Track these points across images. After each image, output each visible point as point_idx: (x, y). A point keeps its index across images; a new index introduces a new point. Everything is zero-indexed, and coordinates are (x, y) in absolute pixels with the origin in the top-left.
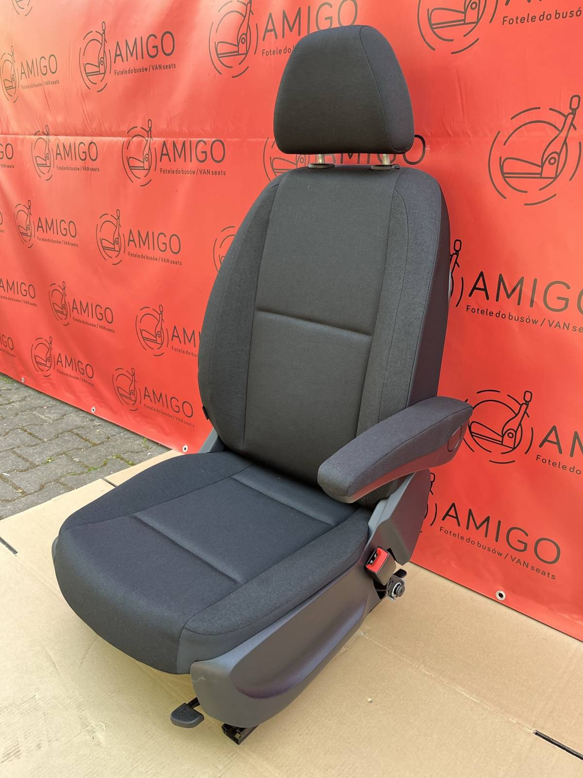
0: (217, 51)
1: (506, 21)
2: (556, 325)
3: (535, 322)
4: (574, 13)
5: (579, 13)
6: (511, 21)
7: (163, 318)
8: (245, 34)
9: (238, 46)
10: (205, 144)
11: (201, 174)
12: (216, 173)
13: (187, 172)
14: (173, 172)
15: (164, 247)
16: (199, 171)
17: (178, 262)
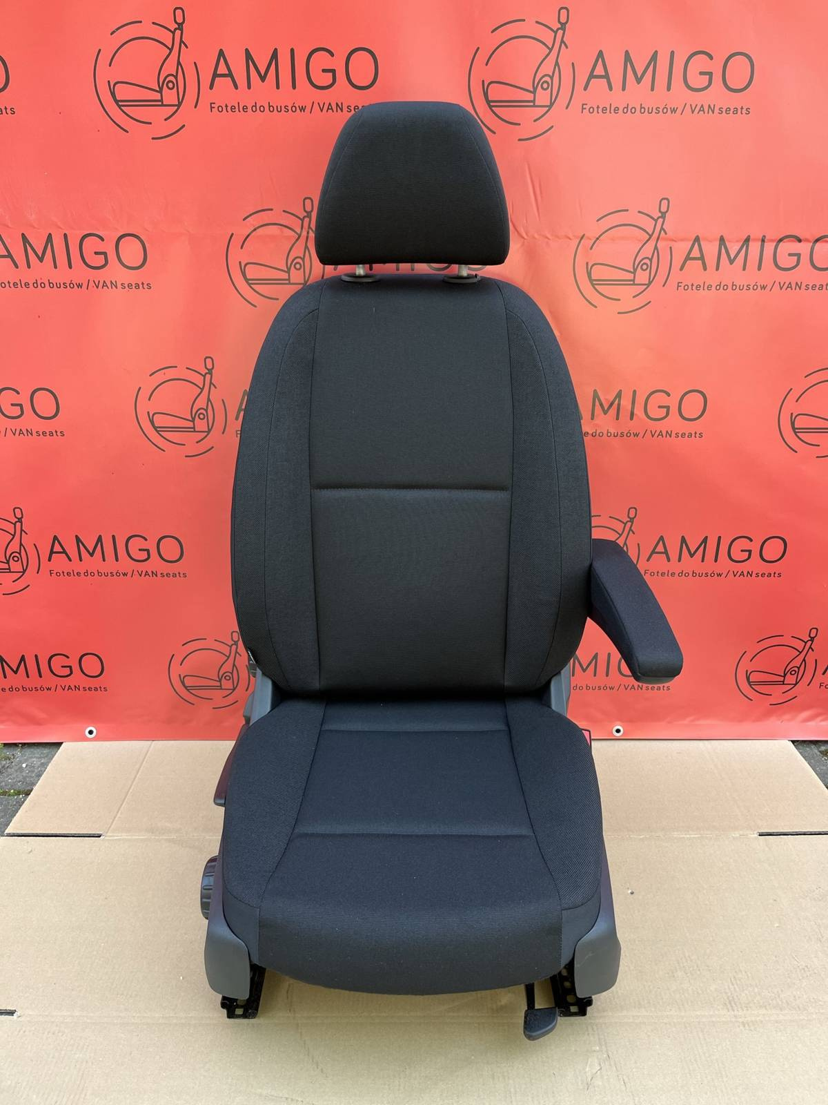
0: (113, 94)
1: (585, 109)
2: (659, 435)
3: (636, 435)
4: (661, 110)
5: (665, 110)
6: (592, 109)
7: (23, 528)
8: (173, 75)
9: (160, 91)
10: (102, 240)
11: (97, 287)
12: (130, 285)
13: (62, 286)
14: (27, 285)
15: (17, 411)
16: (91, 284)
17: (56, 432)
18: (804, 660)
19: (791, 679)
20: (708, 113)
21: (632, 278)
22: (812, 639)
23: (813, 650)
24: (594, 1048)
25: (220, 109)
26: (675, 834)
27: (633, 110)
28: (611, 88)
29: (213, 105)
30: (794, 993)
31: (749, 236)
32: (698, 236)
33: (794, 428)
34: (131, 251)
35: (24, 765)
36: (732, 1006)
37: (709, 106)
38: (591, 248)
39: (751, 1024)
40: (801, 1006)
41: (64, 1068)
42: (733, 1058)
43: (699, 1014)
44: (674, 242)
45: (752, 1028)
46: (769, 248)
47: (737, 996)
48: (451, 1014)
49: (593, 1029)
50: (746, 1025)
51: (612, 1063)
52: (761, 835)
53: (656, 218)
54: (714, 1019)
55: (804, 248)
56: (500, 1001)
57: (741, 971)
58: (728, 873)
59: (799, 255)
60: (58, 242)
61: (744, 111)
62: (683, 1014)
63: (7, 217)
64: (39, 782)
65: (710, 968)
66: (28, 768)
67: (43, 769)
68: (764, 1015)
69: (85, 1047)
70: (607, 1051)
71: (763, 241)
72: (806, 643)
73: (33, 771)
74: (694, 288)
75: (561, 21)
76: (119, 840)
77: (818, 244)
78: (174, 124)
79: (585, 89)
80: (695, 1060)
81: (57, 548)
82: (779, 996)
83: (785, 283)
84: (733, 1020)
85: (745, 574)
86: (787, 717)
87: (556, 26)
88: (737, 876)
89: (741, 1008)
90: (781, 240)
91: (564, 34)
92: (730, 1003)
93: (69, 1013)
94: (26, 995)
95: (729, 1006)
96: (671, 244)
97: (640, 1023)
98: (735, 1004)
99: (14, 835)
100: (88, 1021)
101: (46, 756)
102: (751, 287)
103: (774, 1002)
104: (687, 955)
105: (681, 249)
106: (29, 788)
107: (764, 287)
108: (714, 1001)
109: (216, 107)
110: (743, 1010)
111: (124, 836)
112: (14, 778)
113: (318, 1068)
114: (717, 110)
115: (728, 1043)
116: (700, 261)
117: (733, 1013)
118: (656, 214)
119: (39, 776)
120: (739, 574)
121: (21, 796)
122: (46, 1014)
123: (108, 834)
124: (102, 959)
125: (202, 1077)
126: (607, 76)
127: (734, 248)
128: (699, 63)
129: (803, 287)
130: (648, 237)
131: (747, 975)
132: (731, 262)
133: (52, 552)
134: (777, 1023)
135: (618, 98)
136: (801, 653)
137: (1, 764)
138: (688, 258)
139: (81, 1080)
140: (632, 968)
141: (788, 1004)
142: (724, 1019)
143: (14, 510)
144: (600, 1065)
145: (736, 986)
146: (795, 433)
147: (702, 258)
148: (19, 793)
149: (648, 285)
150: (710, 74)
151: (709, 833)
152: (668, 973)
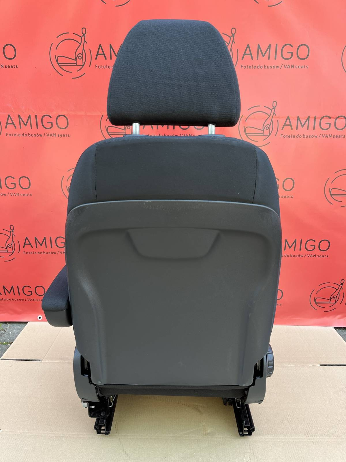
0: (57, 61)
4: (272, 67)
5: (274, 67)
6: (245, 67)
7: (14, 234)
8: (81, 54)
9: (76, 60)
10: (51, 117)
11: (48, 136)
12: (61, 135)
13: (34, 135)
14: (19, 135)
15: (13, 186)
16: (46, 135)
17: (29, 194)
18: (339, 293)
19: (333, 301)
20: (291, 68)
21: (262, 133)
22: (342, 284)
23: (342, 289)
24: (247, 451)
25: (99, 67)
26: (284, 364)
27: (261, 67)
28: (252, 59)
29: (96, 66)
30: (336, 430)
31: (309, 116)
32: (288, 116)
33: (331, 194)
34: (62, 122)
35: (10, 333)
36: (308, 435)
37: (292, 65)
38: (246, 121)
39: (316, 442)
40: (338, 435)
41: (19, 453)
42: (308, 456)
43: (294, 438)
44: (279, 119)
45: (317, 444)
46: (318, 121)
47: (310, 431)
48: (186, 436)
49: (247, 443)
50: (314, 443)
51: (255, 457)
52: (322, 365)
53: (271, 109)
54: (300, 440)
55: (332, 121)
56: (207, 431)
57: (312, 421)
58: (307, 381)
59: (330, 124)
60: (33, 118)
61: (306, 67)
62: (287, 438)
63: (13, 108)
64: (16, 339)
65: (299, 419)
66: (12, 334)
67: (18, 334)
68: (322, 439)
69: (29, 445)
70: (253, 452)
71: (315, 118)
72: (339, 286)
73: (14, 335)
74: (288, 137)
75: (233, 33)
76: (48, 362)
77: (337, 119)
78: (81, 73)
79: (242, 59)
80: (292, 457)
81: (27, 242)
82: (329, 431)
83: (325, 135)
84: (309, 440)
85: (313, 256)
86: (331, 317)
87: (231, 35)
88: (311, 382)
89: (312, 435)
90: (322, 118)
91: (234, 38)
92: (307, 434)
93: (22, 431)
94: (5, 423)
95: (307, 435)
96: (278, 119)
97: (268, 441)
98: (309, 434)
99: (4, 359)
100: (31, 434)
101: (20, 329)
102: (311, 136)
103: (327, 433)
104: (289, 414)
105: (282, 122)
106: (12, 341)
107: (316, 137)
108: (300, 433)
109: (98, 67)
110: (313, 436)
111: (50, 361)
112: (6, 338)
113: (127, 456)
114: (295, 67)
115: (306, 450)
116: (290, 126)
117: (308, 438)
118: (272, 108)
119: (16, 337)
120: (310, 256)
121: (8, 345)
122: (13, 431)
123: (44, 360)
124: (38, 410)
125: (78, 459)
126: (251, 54)
127: (303, 122)
128: (287, 49)
129: (332, 136)
130: (268, 116)
131: (315, 422)
132: (303, 126)
133: (25, 244)
134: (328, 442)
135: (255, 63)
136: (337, 290)
137: (1, 332)
138: (285, 125)
139: (26, 458)
140: (265, 419)
141: (333, 434)
142: (304, 440)
143: (10, 226)
144: (250, 458)
145: (310, 427)
146: (332, 196)
147: (290, 125)
148: (7, 343)
149: (269, 135)
150: (292, 53)
151: (299, 364)
152: (280, 421)
